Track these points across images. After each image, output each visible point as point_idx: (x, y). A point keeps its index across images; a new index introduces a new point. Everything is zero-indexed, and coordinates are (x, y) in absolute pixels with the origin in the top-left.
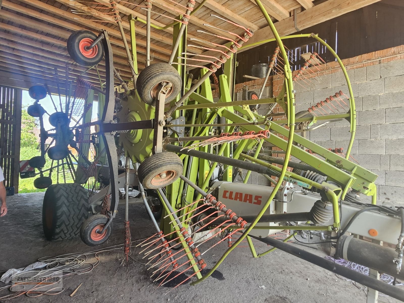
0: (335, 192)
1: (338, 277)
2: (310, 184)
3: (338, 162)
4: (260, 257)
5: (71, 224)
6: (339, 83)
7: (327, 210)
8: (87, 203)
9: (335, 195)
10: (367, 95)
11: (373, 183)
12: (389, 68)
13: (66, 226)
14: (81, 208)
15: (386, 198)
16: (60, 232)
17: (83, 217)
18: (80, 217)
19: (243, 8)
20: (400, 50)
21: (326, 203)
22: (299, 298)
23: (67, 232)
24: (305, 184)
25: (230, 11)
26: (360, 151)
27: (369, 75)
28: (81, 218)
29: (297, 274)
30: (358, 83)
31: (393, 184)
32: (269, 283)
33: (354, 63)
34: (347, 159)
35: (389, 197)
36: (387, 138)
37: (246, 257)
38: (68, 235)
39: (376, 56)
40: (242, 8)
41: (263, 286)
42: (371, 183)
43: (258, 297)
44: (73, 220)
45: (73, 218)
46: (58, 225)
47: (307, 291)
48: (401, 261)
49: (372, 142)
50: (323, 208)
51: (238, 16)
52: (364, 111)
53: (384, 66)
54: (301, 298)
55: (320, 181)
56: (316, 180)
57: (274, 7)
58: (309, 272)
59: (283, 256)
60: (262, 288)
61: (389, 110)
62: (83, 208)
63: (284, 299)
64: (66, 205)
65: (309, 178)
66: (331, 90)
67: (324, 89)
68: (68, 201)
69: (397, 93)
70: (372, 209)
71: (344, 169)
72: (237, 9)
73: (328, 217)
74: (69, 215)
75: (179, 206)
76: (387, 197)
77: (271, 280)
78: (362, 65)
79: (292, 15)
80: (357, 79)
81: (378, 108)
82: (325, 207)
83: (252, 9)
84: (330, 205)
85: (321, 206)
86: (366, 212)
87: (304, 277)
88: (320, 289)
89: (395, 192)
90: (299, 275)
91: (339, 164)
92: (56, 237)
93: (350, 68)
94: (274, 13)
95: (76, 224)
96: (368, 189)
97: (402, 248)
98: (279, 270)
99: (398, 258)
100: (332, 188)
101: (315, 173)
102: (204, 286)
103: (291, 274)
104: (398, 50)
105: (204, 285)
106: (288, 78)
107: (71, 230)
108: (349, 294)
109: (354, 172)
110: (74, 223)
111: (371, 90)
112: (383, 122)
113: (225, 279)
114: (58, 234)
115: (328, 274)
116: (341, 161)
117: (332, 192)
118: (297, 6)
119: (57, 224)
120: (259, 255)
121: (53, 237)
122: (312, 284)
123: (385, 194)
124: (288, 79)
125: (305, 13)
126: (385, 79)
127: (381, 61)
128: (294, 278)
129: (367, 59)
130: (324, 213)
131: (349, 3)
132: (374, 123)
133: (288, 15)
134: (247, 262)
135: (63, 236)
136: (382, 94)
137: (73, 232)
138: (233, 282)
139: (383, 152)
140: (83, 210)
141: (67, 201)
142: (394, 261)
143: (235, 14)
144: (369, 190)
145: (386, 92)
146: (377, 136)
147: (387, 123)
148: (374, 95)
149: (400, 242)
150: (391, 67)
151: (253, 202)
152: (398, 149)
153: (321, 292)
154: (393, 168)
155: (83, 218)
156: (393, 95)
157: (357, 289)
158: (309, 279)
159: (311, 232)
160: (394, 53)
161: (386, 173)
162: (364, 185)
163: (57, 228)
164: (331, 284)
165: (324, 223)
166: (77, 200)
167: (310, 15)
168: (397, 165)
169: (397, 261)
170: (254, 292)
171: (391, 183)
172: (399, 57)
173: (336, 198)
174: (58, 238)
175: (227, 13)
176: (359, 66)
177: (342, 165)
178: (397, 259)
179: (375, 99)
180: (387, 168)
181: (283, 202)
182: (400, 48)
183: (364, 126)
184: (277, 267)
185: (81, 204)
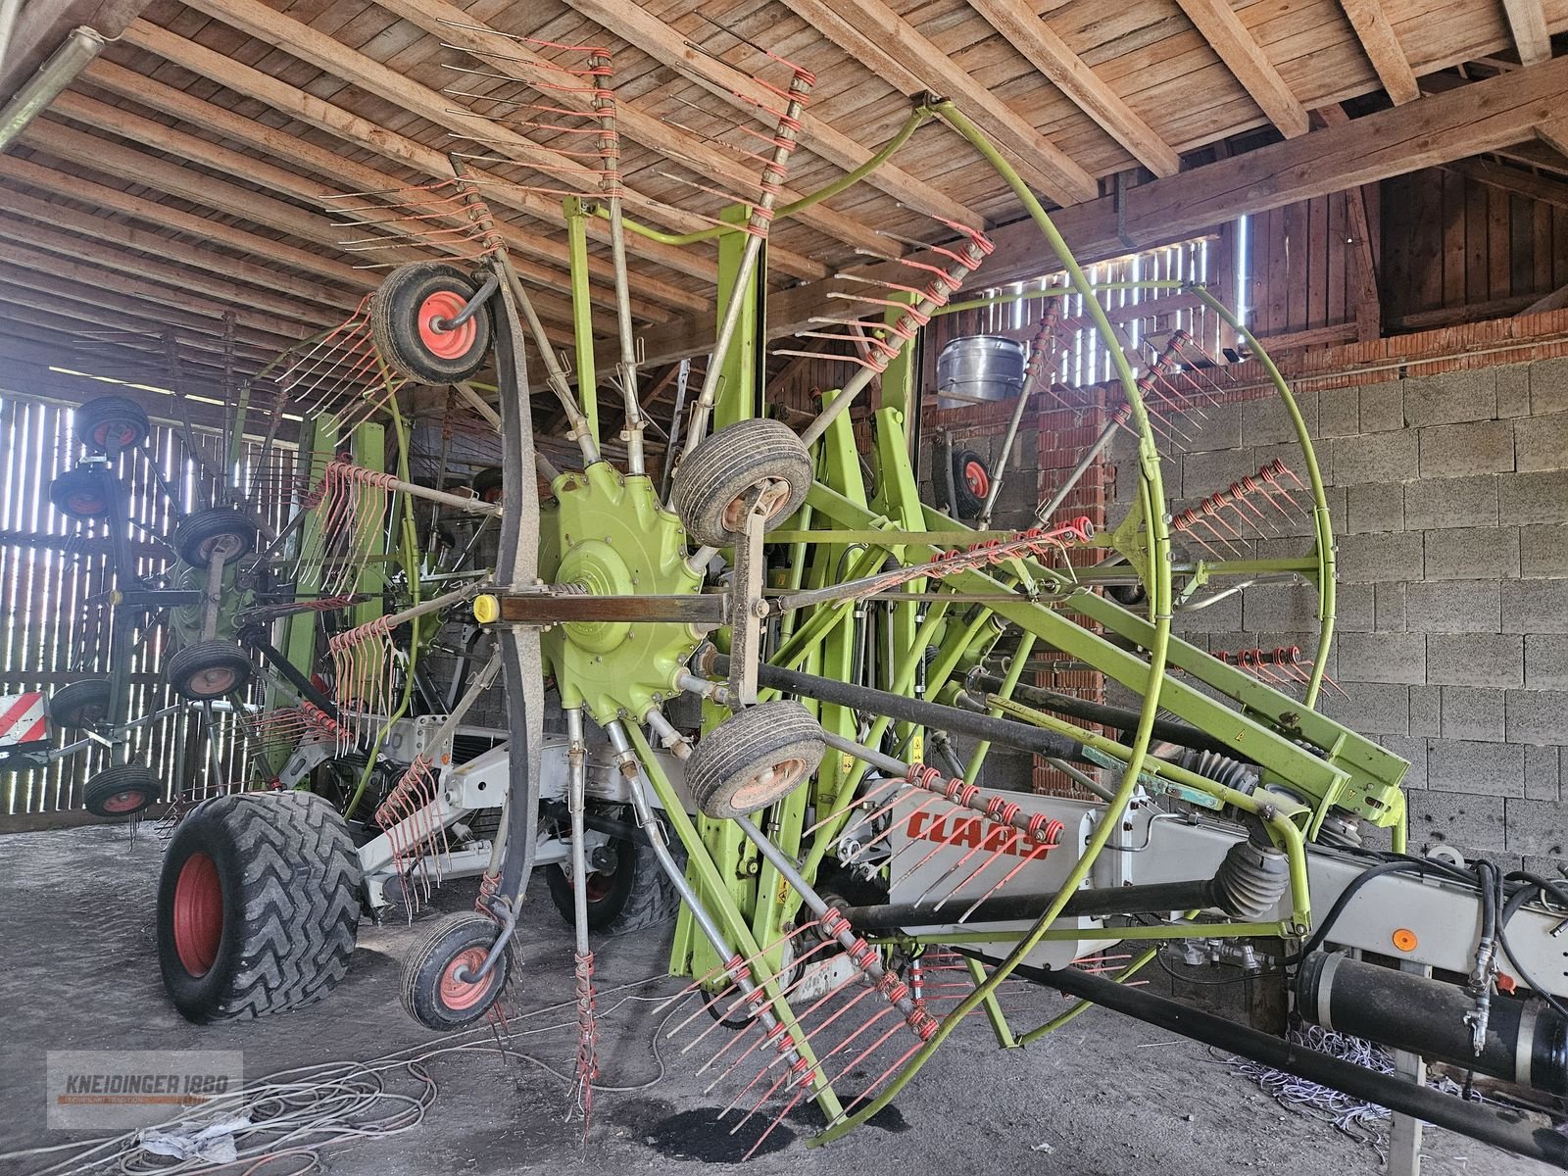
0: (1295, 818)
1: (1286, 1109)
2: (1219, 795)
3: (1287, 718)
4: (1023, 1046)
5: (298, 952)
6: (1270, 434)
7: (1269, 872)
8: (356, 870)
9: (1294, 829)
10: (1363, 480)
11: (1397, 786)
12: (1433, 396)
13: (278, 959)
14: (337, 887)
15: (1433, 834)
16: (253, 986)
17: (342, 923)
18: (328, 923)
19: (944, 160)
20: (1465, 337)
21: (1265, 851)
23: (279, 987)
24: (1205, 796)
25: (896, 169)
26: (1342, 671)
27: (1370, 415)
28: (335, 926)
29: (1149, 1103)
30: (1332, 437)
31: (1456, 787)
32: (1064, 1134)
33: (1317, 370)
34: (1311, 707)
35: (1441, 831)
36: (1430, 629)
37: (965, 1051)
38: (278, 998)
39: (1391, 351)
40: (938, 160)
41: (1045, 1145)
42: (1390, 788)
44: (307, 937)
45: (304, 928)
46: (246, 959)
47: (1190, 1154)
48: (1485, 1020)
49: (1382, 641)
50: (1256, 868)
51: (921, 184)
52: (1353, 534)
53: (1415, 388)
55: (1246, 786)
56: (1233, 780)
57: (1050, 166)
58: (1189, 1094)
59: (1093, 1045)
60: (1042, 1151)
61: (1434, 535)
62: (342, 888)
64: (279, 878)
65: (1211, 777)
66: (1244, 457)
67: (1219, 453)
68: (287, 861)
69: (1458, 479)
70: (1398, 869)
71: (1305, 740)
72: (921, 163)
73: (1269, 893)
74: (293, 918)
75: (751, 867)
76: (1436, 830)
77: (1066, 1125)
78: (1347, 379)
79: (1108, 192)
80: (1331, 427)
81: (1399, 526)
82: (1262, 863)
83: (976, 165)
84: (1275, 859)
85: (1251, 860)
86: (1381, 879)
87: (1173, 1111)
88: (1232, 1149)
89: (1462, 813)
90: (1156, 1106)
91: (1288, 725)
92: (236, 1005)
93: (1304, 386)
94: (1050, 183)
95: (314, 951)
96: (1380, 804)
97: (1485, 981)
98: (1088, 1092)
99: (1476, 1011)
100: (1284, 808)
101: (1228, 759)
102: (843, 1154)
103: (1130, 1103)
104: (1459, 338)
105: (843, 1149)
106: (1151, 478)
107: (292, 976)
108: (1329, 1158)
109: (1335, 751)
110: (307, 950)
111: (1376, 467)
112: (1415, 574)
113: (911, 1127)
114: (243, 993)
115: (1253, 1098)
116: (1295, 715)
117: (1284, 821)
118: (1128, 163)
119: (246, 955)
120: (1018, 1037)
121: (221, 1008)
122: (1206, 1133)
123: (1429, 818)
124: (1148, 481)
125: (1154, 190)
126: (1422, 431)
127: (1408, 370)
128: (1142, 1116)
129: (1361, 359)
130: (1259, 884)
131: (1303, 174)
132: (1386, 576)
133: (1094, 192)
134: (971, 1069)
135: (261, 1001)
136: (1411, 481)
137: (302, 984)
138: (939, 1134)
139: (1416, 676)
140: (344, 898)
141: (282, 862)
142: (1465, 1020)
143: (911, 179)
144: (1385, 807)
145: (1423, 475)
146: (1398, 622)
147: (1429, 580)
148: (1386, 481)
149: (1480, 962)
150: (1439, 392)
151: (1018, 852)
152: (1465, 668)
153: (1237, 1156)
154: (1453, 733)
155: (342, 926)
156: (1448, 486)
157: (1351, 1145)
158: (1191, 1118)
159: (1212, 946)
160: (1448, 349)
161: (1431, 749)
162: (1369, 794)
163: (244, 970)
164: (1268, 1132)
165: (1257, 912)
166: (320, 856)
167: (1172, 200)
168: (1464, 722)
169: (1473, 1020)
170: (1018, 1165)
171: (1448, 782)
172: (1464, 362)
173: (1298, 837)
174: (241, 1011)
175: (885, 176)
176: (1334, 381)
177: (1299, 728)
178: (1475, 1015)
179: (1387, 498)
180: (1431, 729)
181: (1121, 849)
182: (1466, 331)
183: (1354, 586)
184: (1079, 1081)
185: (334, 875)
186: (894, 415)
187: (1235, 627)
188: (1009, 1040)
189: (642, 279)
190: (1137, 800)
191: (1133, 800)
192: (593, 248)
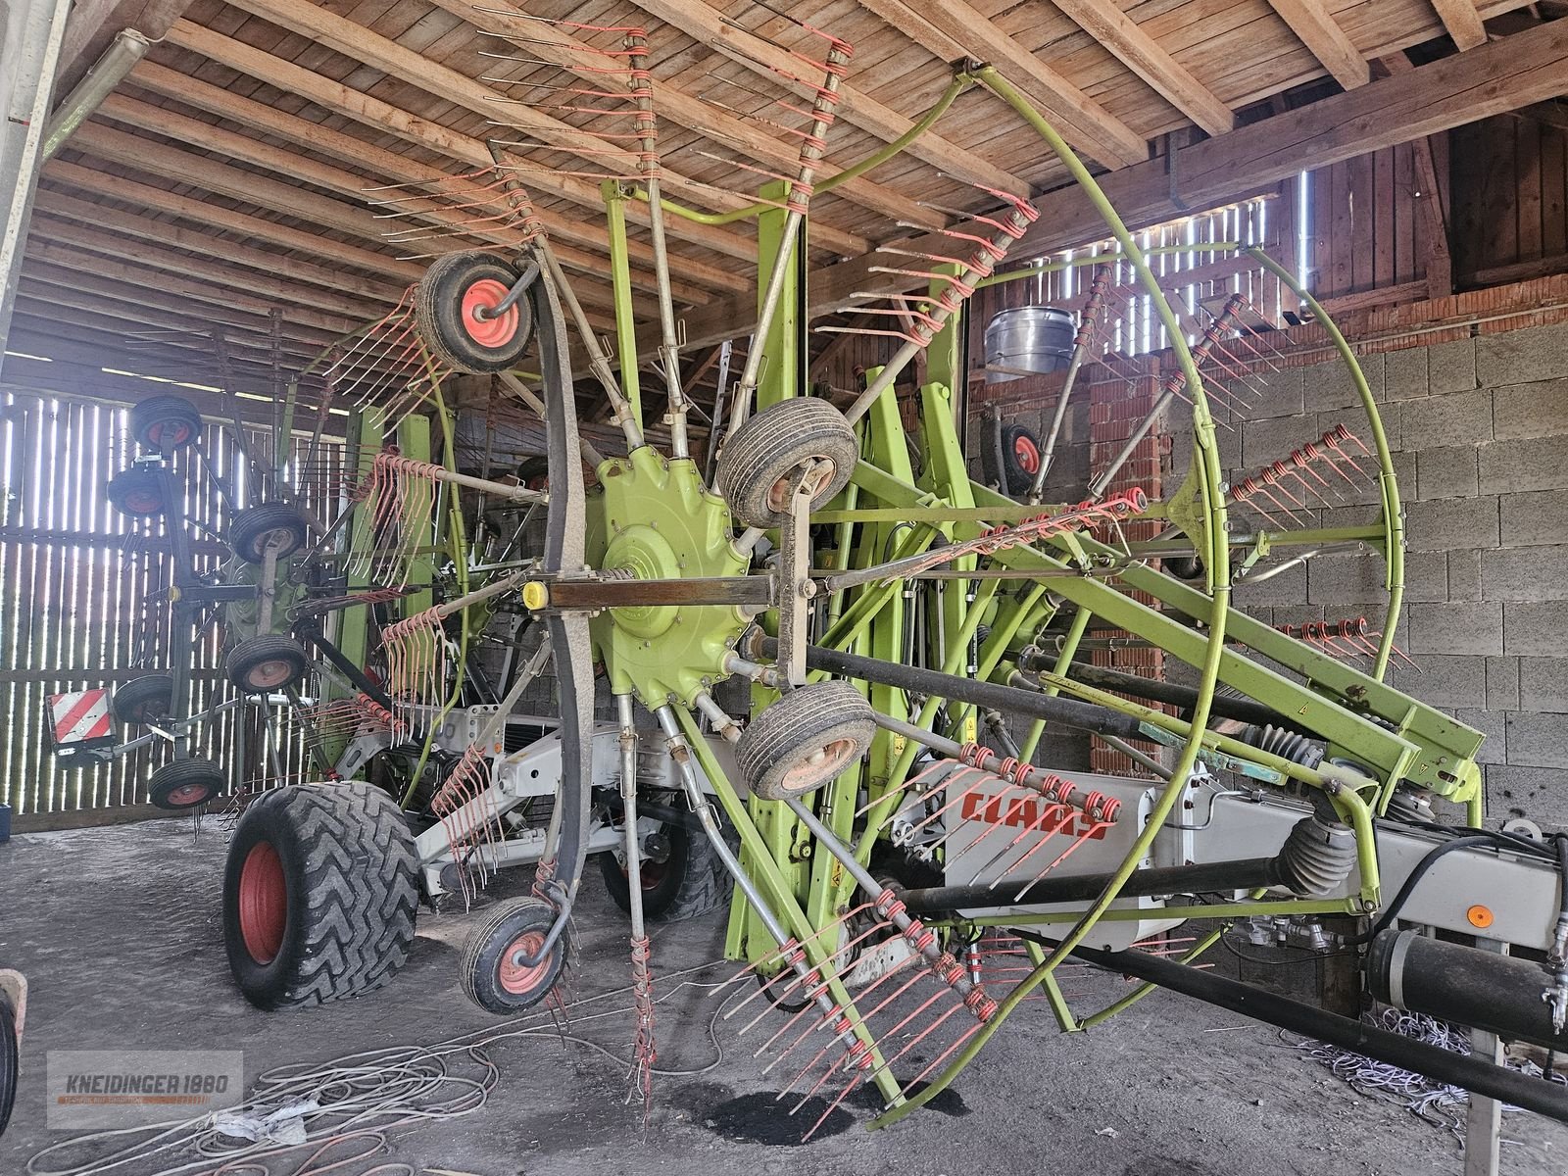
0: (1362, 792)
1: (1359, 1094)
2: (1282, 770)
3: (1354, 691)
4: (1085, 1030)
5: (360, 939)
6: (1333, 399)
7: (1335, 848)
8: (413, 859)
9: (1360, 803)
10: (1433, 444)
11: (1471, 759)
12: (1507, 354)
13: (341, 946)
14: (395, 875)
15: (1512, 811)
16: (318, 973)
17: (402, 911)
18: (389, 910)
19: (987, 126)
20: (1540, 292)
21: (1331, 827)
22: (1237, 1162)
23: (343, 973)
24: (1267, 770)
25: (938, 138)
26: (1413, 643)
27: (1440, 376)
28: (395, 914)
29: (1216, 1088)
30: (1400, 401)
31: (1535, 761)
32: (1128, 1118)
33: (1383, 330)
34: (1380, 679)
35: (1521, 807)
36: (1507, 597)
37: (1026, 1036)
38: (342, 985)
39: (1461, 308)
40: (982, 127)
41: (1109, 1130)
42: (1464, 761)
43: (1098, 1162)
44: (368, 924)
45: (365, 916)
46: (311, 946)
47: (1259, 1138)
48: (1565, 997)
49: (1456, 611)
50: (1321, 844)
51: (964, 153)
52: (1423, 500)
53: (1489, 347)
54: (1244, 1161)
55: (1310, 760)
56: (1296, 755)
57: (1097, 128)
58: (1258, 1079)
59: (1158, 1031)
60: (1107, 1136)
61: (1510, 499)
62: (400, 877)
63: (1189, 1167)
64: (339, 866)
65: (1273, 752)
66: (1306, 423)
67: (1280, 420)
68: (346, 850)
69: (1535, 440)
70: (1471, 844)
71: (1374, 713)
72: (963, 131)
73: (1337, 870)
74: (354, 906)
75: (804, 851)
76: (1515, 806)
77: (1131, 1109)
78: (1414, 340)
79: (1159, 153)
80: (1398, 390)
81: (1473, 491)
82: (1328, 838)
83: (1020, 131)
84: (1342, 835)
85: (1316, 836)
86: (1455, 853)
87: (1242, 1096)
88: (1303, 1133)
89: (1542, 788)
90: (1224, 1091)
91: (1355, 698)
92: (302, 992)
93: (1369, 348)
94: (1097, 147)
95: (375, 938)
96: (1453, 779)
98: (1153, 1077)
99: (1556, 988)
100: (1351, 782)
101: (1292, 733)
102: (903, 1137)
103: (1196, 1088)
104: (1534, 293)
105: (903, 1132)
106: (1206, 446)
107: (355, 963)
108: (1405, 1142)
109: (1406, 724)
110: (368, 938)
111: (1447, 430)
112: (1490, 541)
113: (971, 1111)
114: (309, 979)
115: (1325, 1083)
116: (1362, 688)
117: (1350, 794)
118: (1179, 123)
119: (310, 942)
120: (1079, 1022)
121: (287, 994)
122: (1276, 1117)
123: (1508, 794)
124: (1203, 449)
125: (1206, 149)
126: (1495, 391)
127: (1480, 327)
128: (1209, 1101)
129: (1430, 318)
130: (1325, 859)
131: (1364, 127)
132: (1459, 544)
133: (1144, 154)
134: (1032, 1054)
135: (325, 987)
136: (1484, 444)
137: (364, 971)
138: (1001, 1118)
139: (1493, 647)
140: (402, 886)
141: (341, 851)
142: (1544, 997)
143: (954, 148)
144: (1459, 782)
145: (1498, 437)
146: (1472, 590)
147: (1505, 547)
148: (1458, 444)
149: (1559, 938)
150: (1513, 350)
151: (1075, 833)
152: (1545, 638)
153: (1308, 1141)
154: (1532, 704)
155: (401, 914)
156: (1524, 447)
157: (1428, 1130)
158: (1261, 1103)
159: (1278, 925)
160: (1522, 304)
161: (1510, 723)
162: (1441, 768)
163: (308, 957)
164: (1341, 1117)
165: (1324, 889)
166: (378, 845)
167: (1226, 159)
168: (1545, 693)
169: (1552, 997)
170: (1082, 1149)
171: (1528, 756)
172: (1539, 317)
173: (1366, 812)
174: (307, 997)
176: (1401, 342)
177: (1367, 701)
178: (1554, 992)
179: (1460, 462)
180: (1510, 702)
181: (1182, 828)
182: (1540, 286)
183: (1425, 555)
184: (1143, 1066)
185: (392, 863)
186: (940, 390)
187: (1300, 600)
188: (1070, 1024)
189: (681, 260)
190: (1198, 778)
191: (1194, 778)
192: (633, 230)
